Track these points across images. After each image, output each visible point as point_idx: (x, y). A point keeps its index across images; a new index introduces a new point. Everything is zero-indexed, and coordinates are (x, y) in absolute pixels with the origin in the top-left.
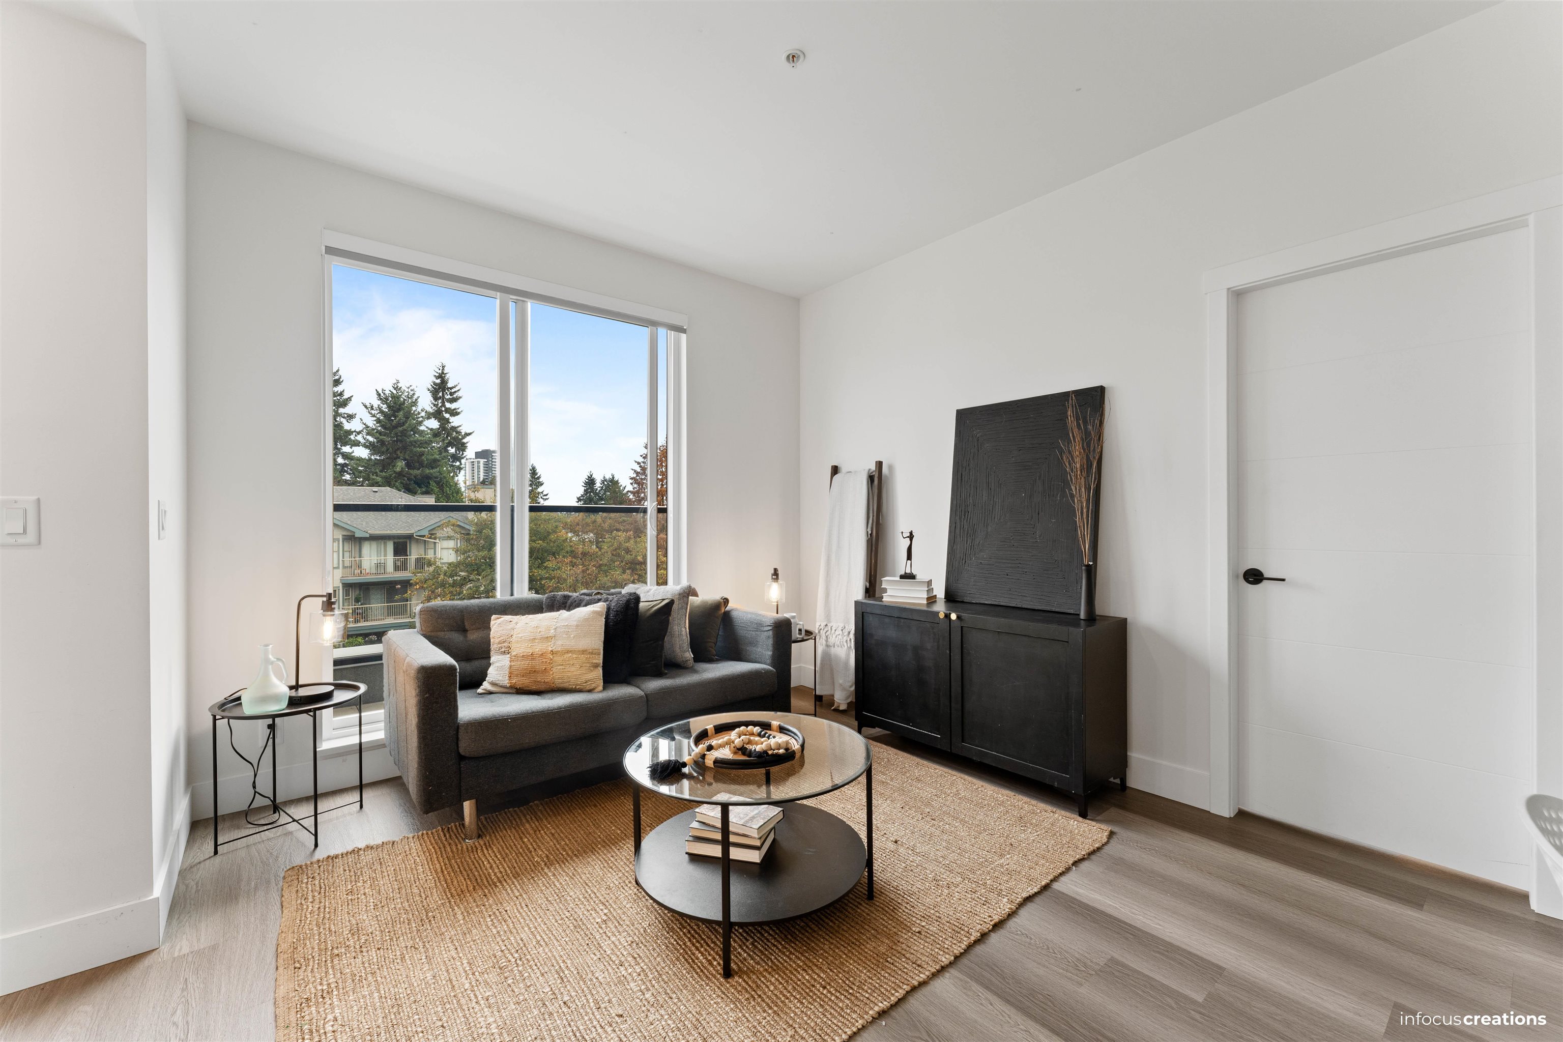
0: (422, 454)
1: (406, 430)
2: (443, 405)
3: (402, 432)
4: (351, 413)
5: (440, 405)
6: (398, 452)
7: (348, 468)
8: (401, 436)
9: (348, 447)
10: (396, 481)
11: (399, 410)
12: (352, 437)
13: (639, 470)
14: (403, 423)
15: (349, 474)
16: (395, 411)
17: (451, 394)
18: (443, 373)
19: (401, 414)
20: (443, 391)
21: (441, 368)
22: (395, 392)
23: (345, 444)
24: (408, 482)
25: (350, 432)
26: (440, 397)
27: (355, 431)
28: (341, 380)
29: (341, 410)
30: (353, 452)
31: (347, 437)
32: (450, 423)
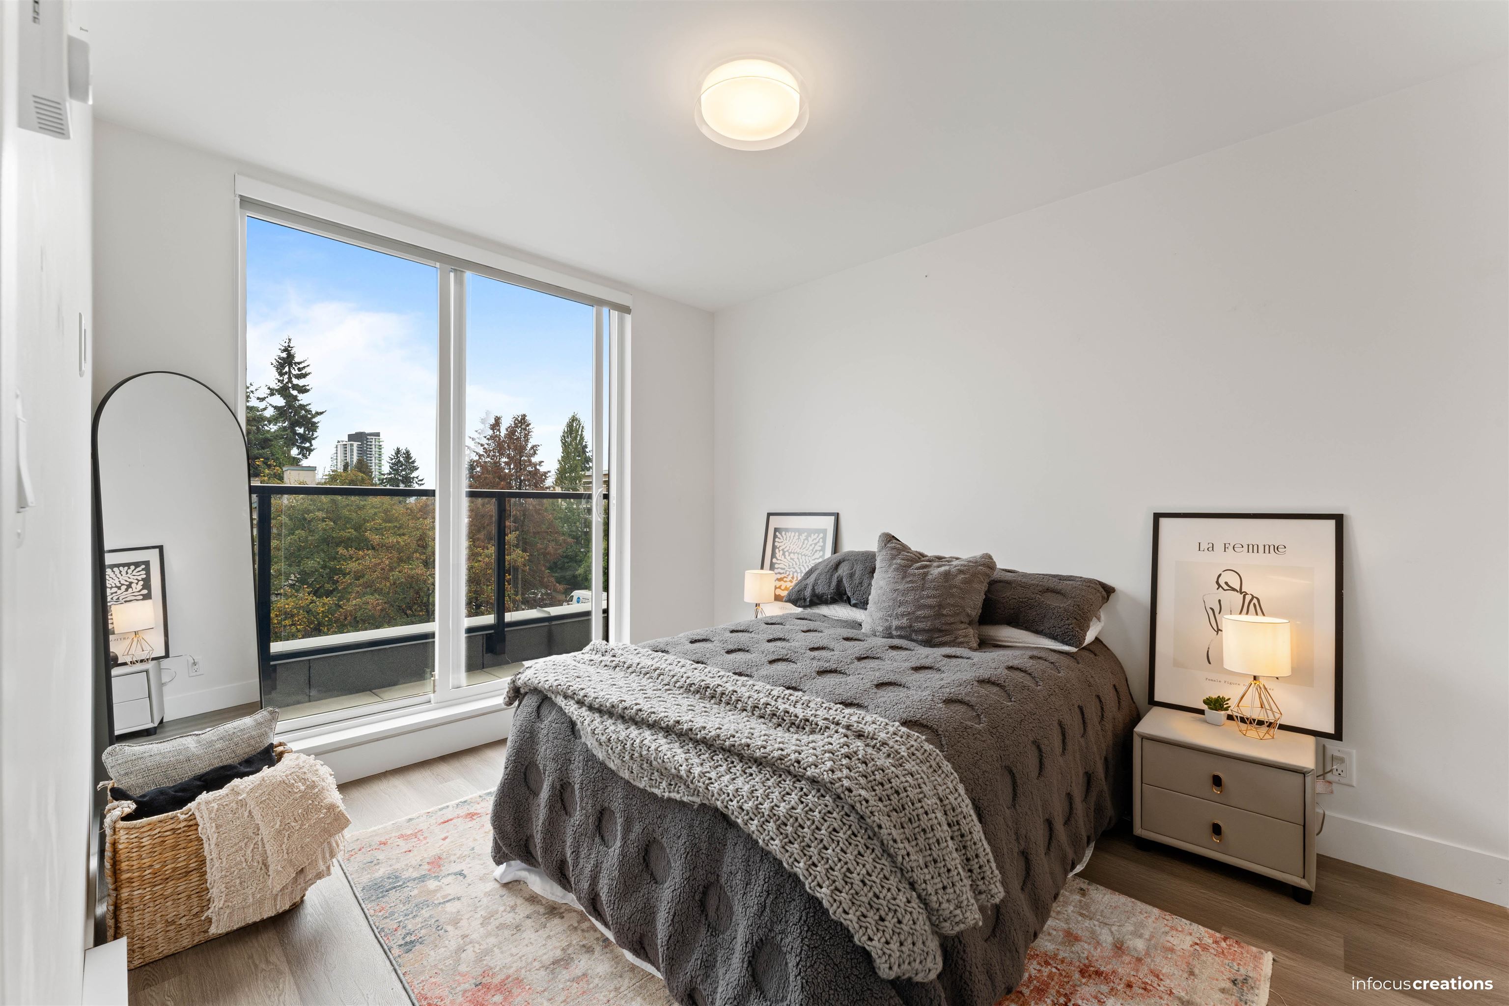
2: (290, 379)
5: (286, 380)
13: (481, 451)
17: (299, 369)
18: (289, 346)
20: (290, 365)
21: (287, 341)
26: (286, 373)
32: (298, 401)
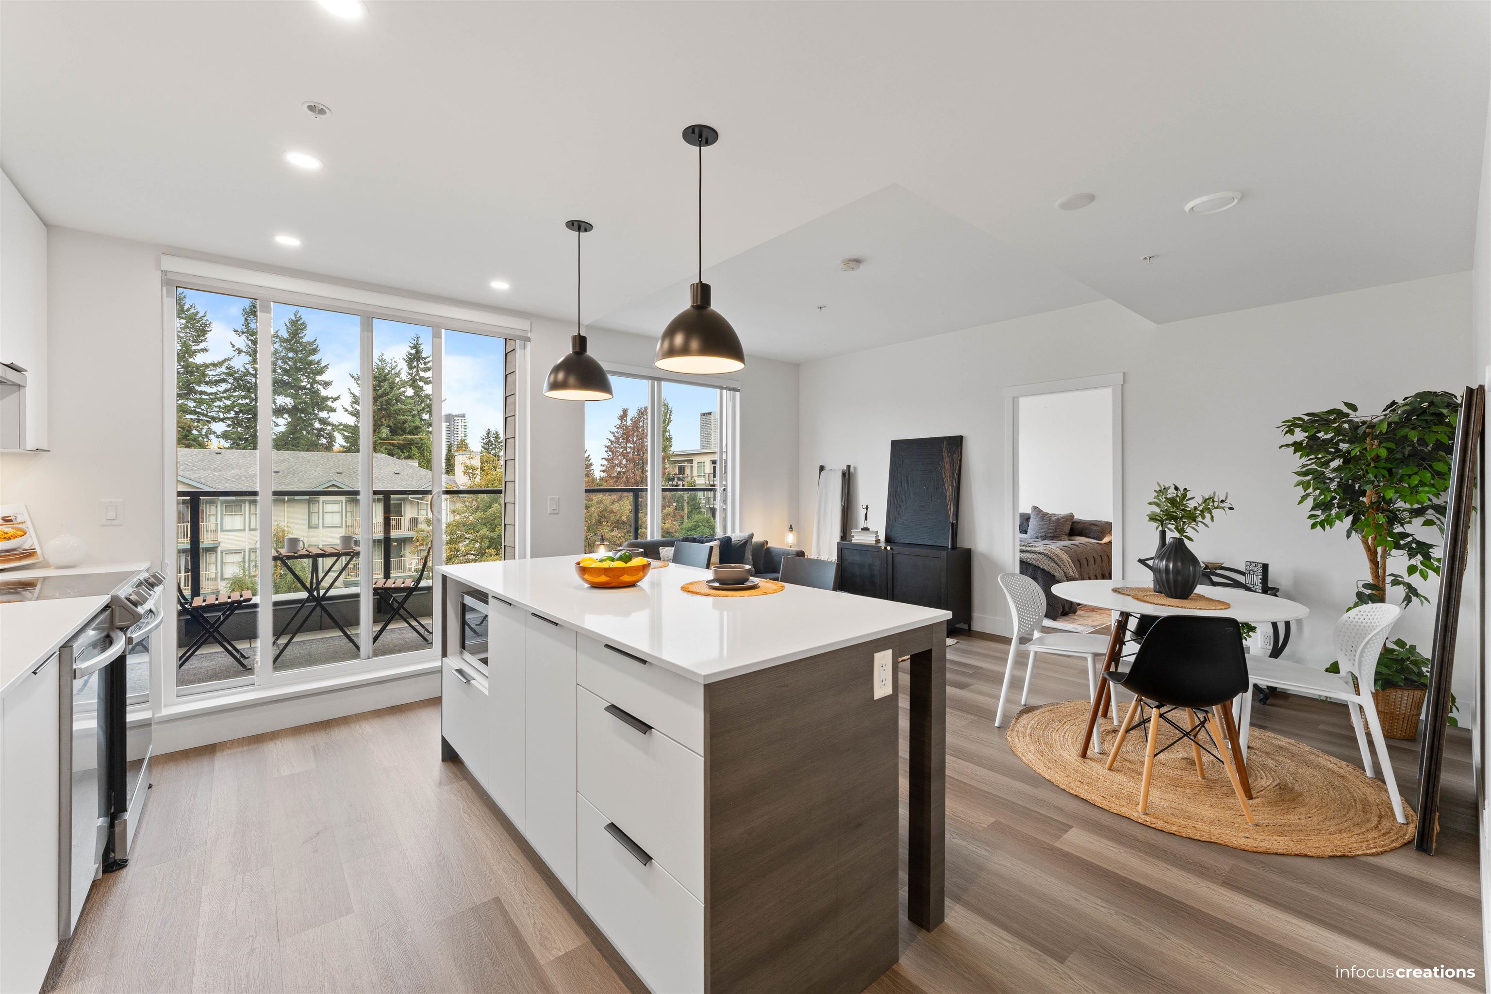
0: (405, 422)
1: (390, 399)
2: (417, 373)
3: (387, 401)
4: (327, 380)
5: (414, 374)
6: (383, 420)
7: (324, 433)
8: (386, 405)
9: (325, 413)
10: (381, 447)
11: (385, 380)
12: (329, 403)
13: (613, 439)
14: (388, 393)
15: (326, 438)
16: (380, 382)
17: (425, 363)
18: (417, 344)
19: (386, 385)
20: (418, 360)
21: (416, 339)
22: (380, 363)
23: (321, 409)
24: (392, 448)
25: (326, 399)
26: (415, 367)
27: (332, 398)
28: (318, 349)
29: (318, 378)
30: (329, 417)
31: (324, 403)
32: (424, 391)
